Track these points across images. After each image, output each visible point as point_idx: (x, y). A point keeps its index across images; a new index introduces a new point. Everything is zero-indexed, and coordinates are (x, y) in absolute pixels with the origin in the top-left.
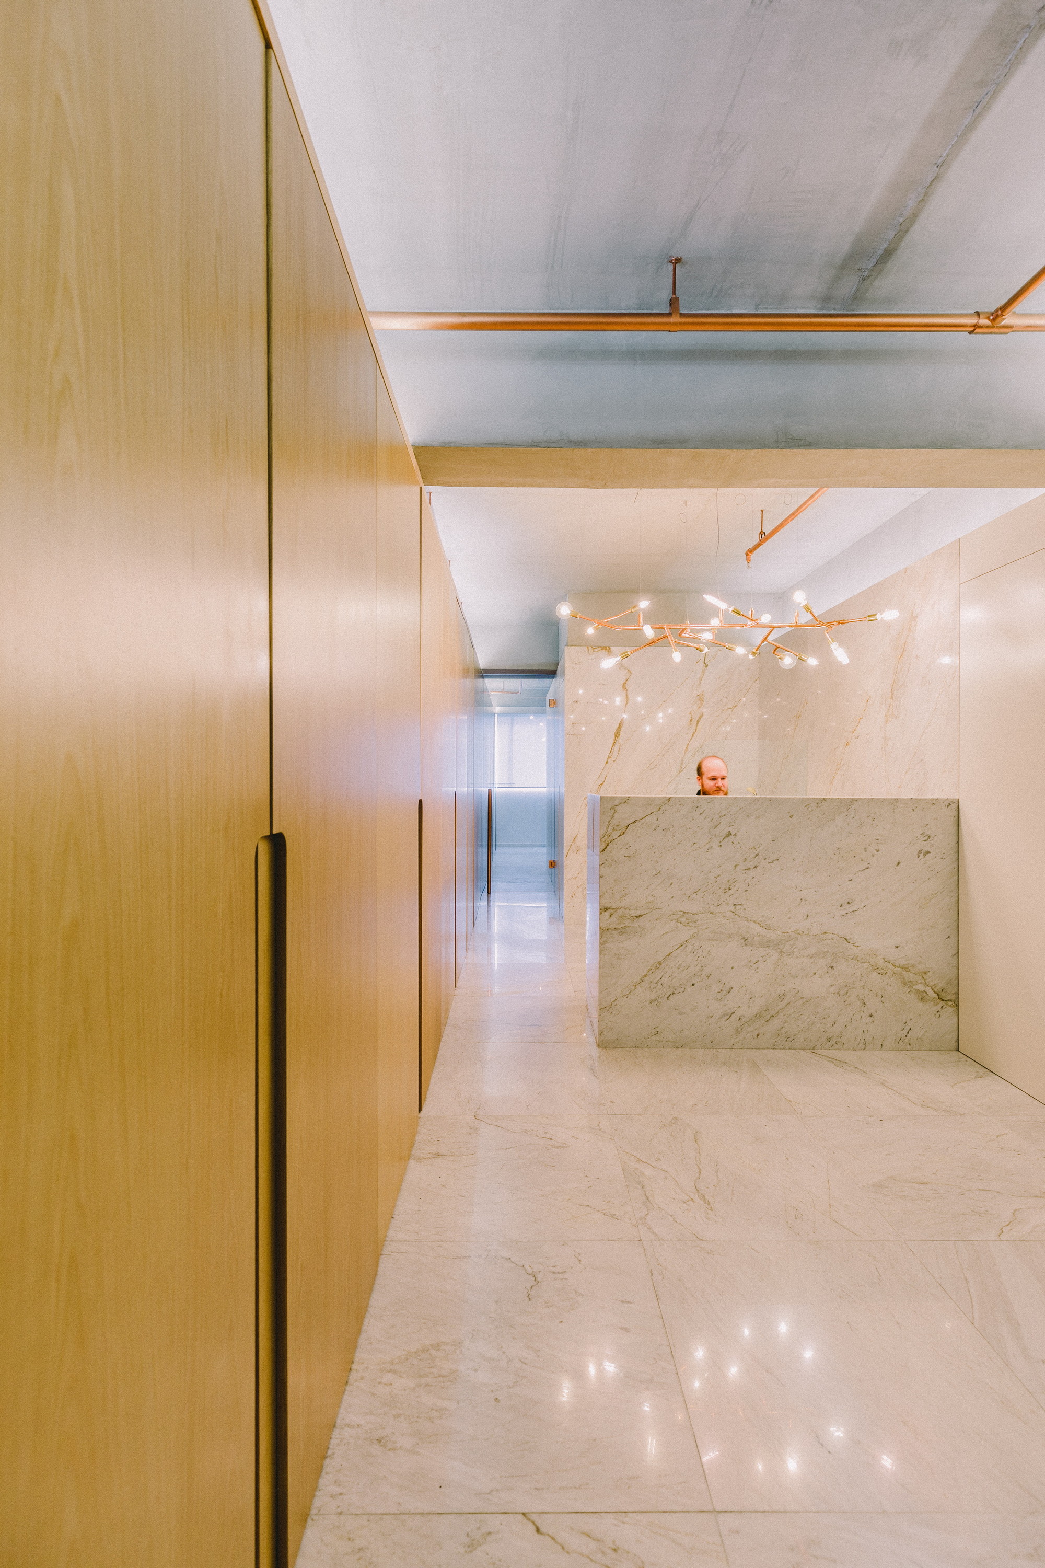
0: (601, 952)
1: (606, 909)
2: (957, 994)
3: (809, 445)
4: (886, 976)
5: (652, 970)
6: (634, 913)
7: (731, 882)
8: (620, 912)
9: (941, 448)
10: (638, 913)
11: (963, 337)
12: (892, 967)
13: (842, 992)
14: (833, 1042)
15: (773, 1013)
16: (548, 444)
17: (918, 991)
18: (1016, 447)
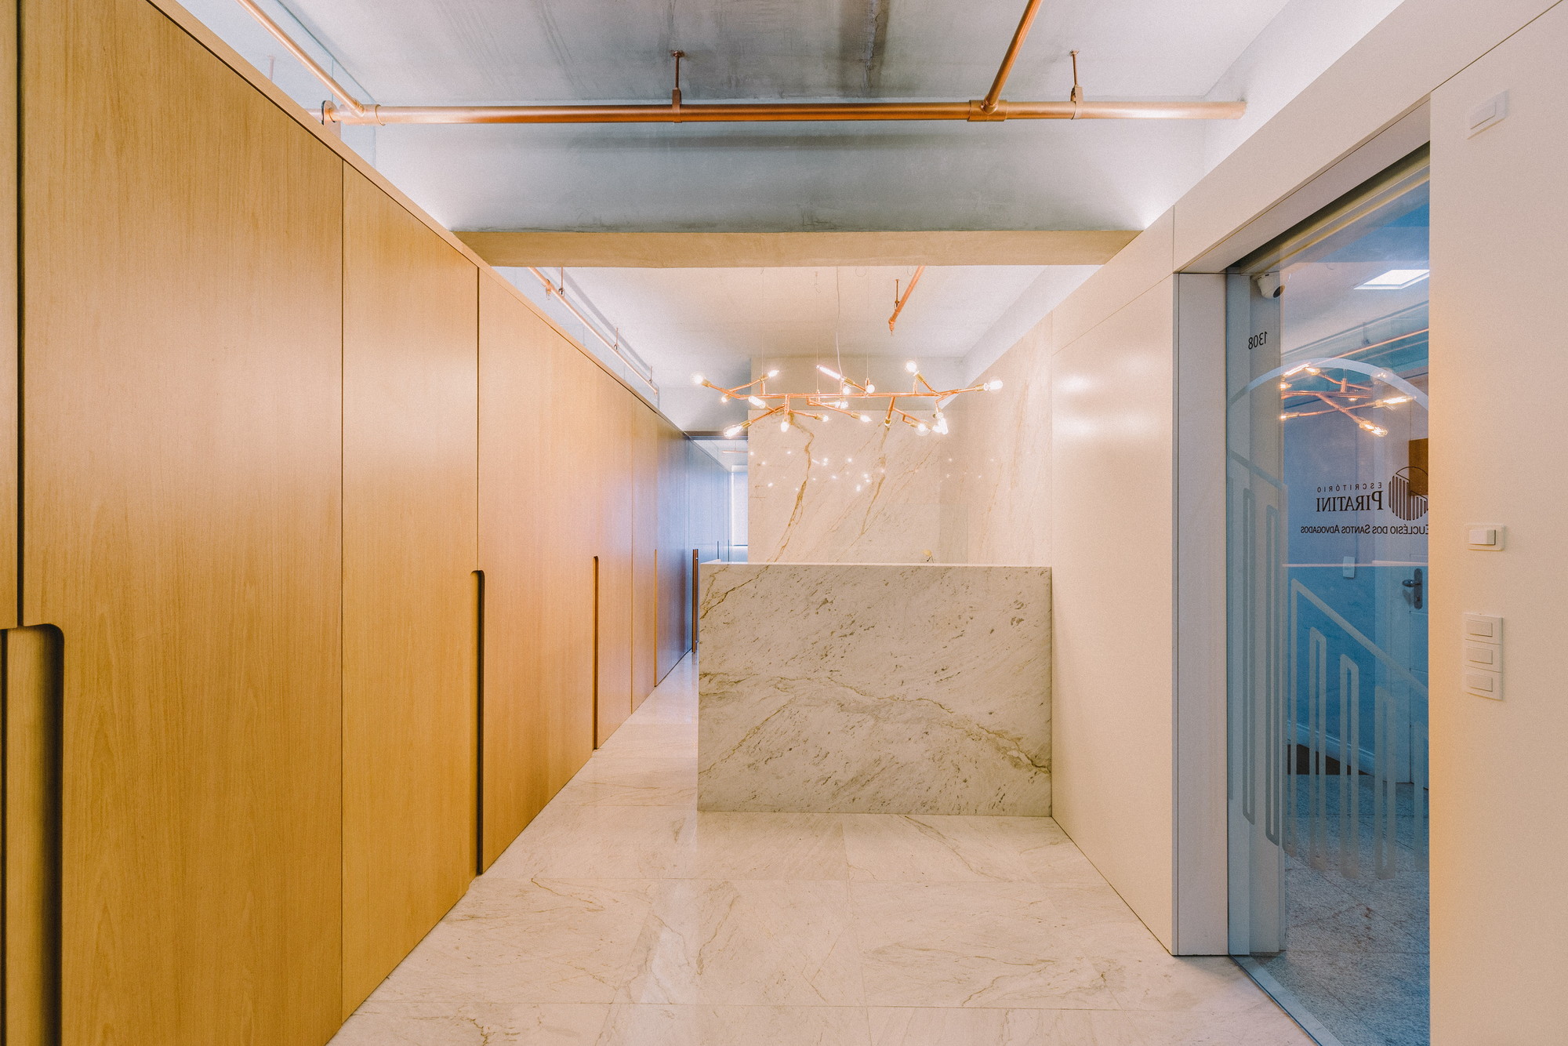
0: (700, 717)
1: (706, 675)
2: (1050, 760)
3: (833, 228)
4: (980, 742)
5: (751, 735)
6: (732, 678)
7: (828, 648)
8: (719, 678)
9: (962, 229)
10: (737, 679)
11: (962, 125)
12: (985, 733)
13: (936, 758)
14: (929, 807)
15: (869, 777)
16: (583, 229)
17: (1012, 758)
18: (1036, 229)
